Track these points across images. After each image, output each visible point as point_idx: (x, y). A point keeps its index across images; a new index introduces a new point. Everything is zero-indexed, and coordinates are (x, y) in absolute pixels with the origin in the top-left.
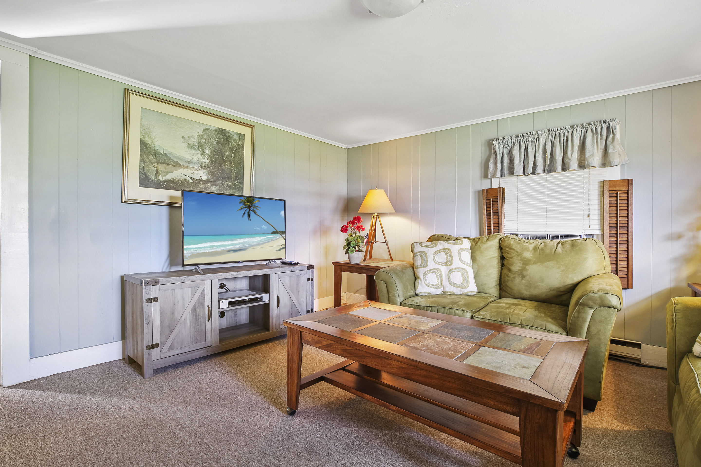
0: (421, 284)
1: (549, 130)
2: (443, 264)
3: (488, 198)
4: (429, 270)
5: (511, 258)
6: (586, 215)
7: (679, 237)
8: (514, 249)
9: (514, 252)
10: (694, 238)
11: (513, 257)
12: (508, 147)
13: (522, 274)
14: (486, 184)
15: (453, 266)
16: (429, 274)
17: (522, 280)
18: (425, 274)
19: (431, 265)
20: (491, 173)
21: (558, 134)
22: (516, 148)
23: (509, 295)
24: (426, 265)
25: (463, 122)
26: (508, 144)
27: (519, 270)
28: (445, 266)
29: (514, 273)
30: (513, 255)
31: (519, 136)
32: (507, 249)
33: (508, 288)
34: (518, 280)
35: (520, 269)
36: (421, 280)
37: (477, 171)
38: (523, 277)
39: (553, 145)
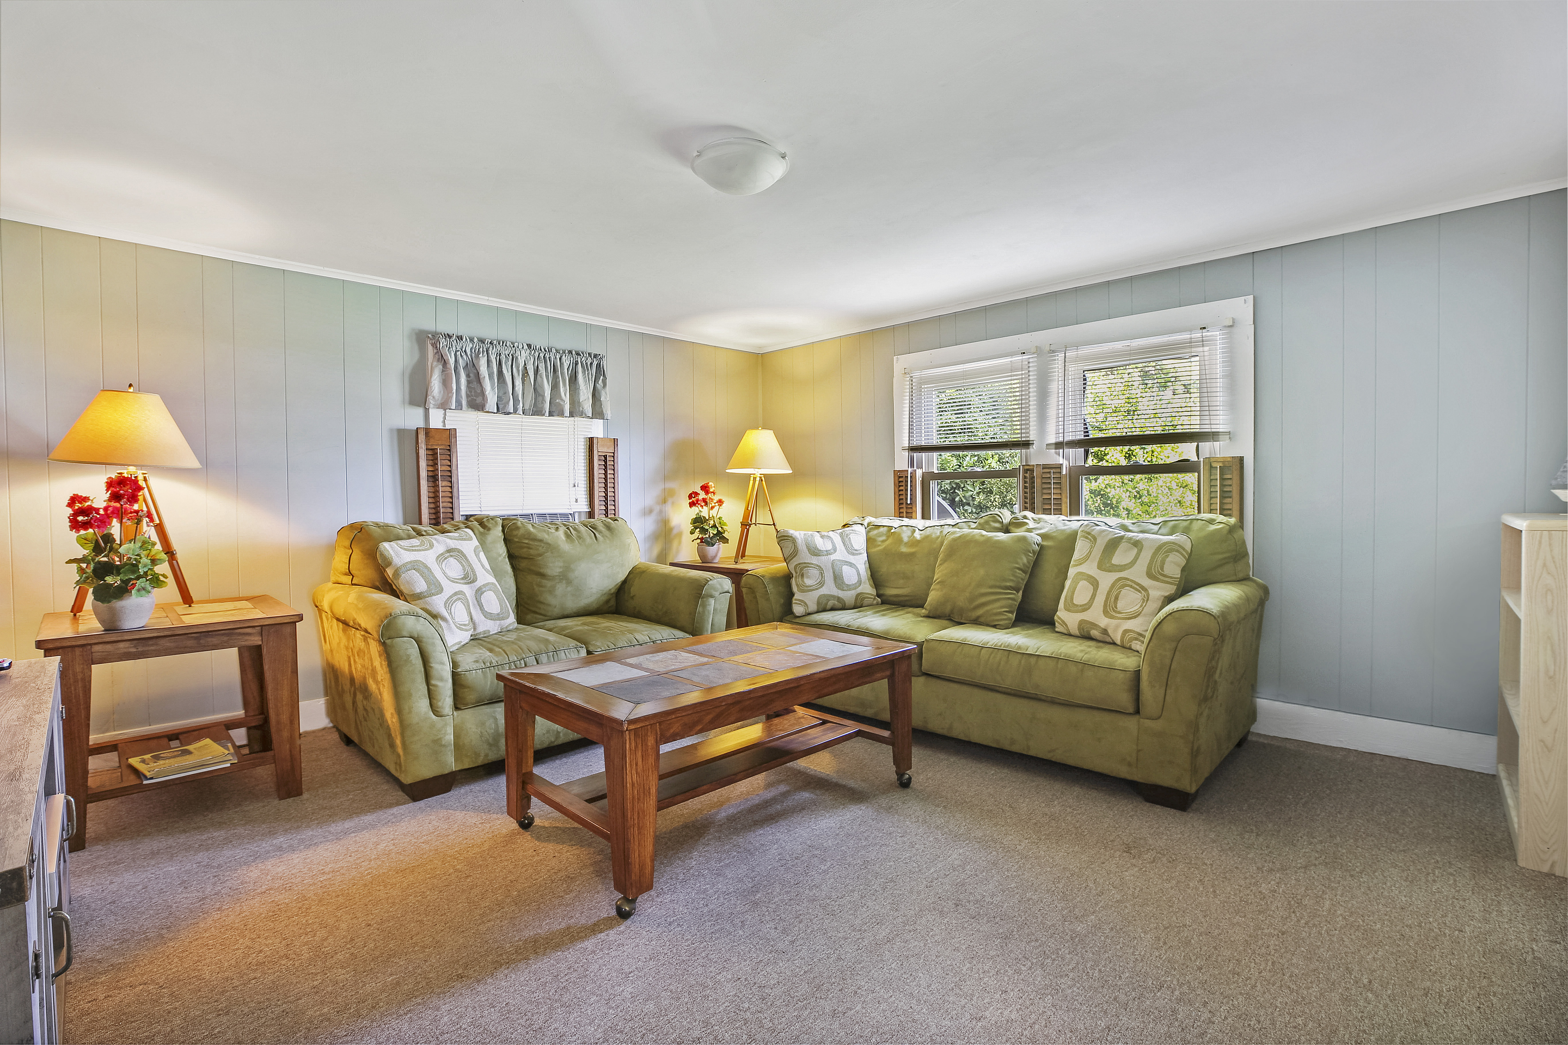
0: (450, 629)
1: (529, 346)
2: (462, 581)
3: (430, 447)
4: (451, 597)
5: (540, 555)
6: (572, 485)
7: (651, 511)
8: (541, 541)
9: (542, 545)
10: (661, 512)
11: (544, 553)
12: (465, 357)
13: (565, 577)
14: (413, 419)
15: (479, 583)
16: (454, 605)
17: (567, 587)
18: (448, 604)
19: (449, 589)
20: (437, 398)
21: (542, 355)
22: (483, 362)
23: (541, 617)
24: (440, 590)
25: (366, 276)
26: (465, 351)
27: (560, 572)
28: (466, 584)
29: (552, 578)
30: (541, 550)
31: (464, 339)
32: (527, 541)
33: (542, 606)
34: (560, 589)
35: (561, 570)
36: (444, 619)
37: (395, 389)
38: (569, 582)
39: (536, 371)
